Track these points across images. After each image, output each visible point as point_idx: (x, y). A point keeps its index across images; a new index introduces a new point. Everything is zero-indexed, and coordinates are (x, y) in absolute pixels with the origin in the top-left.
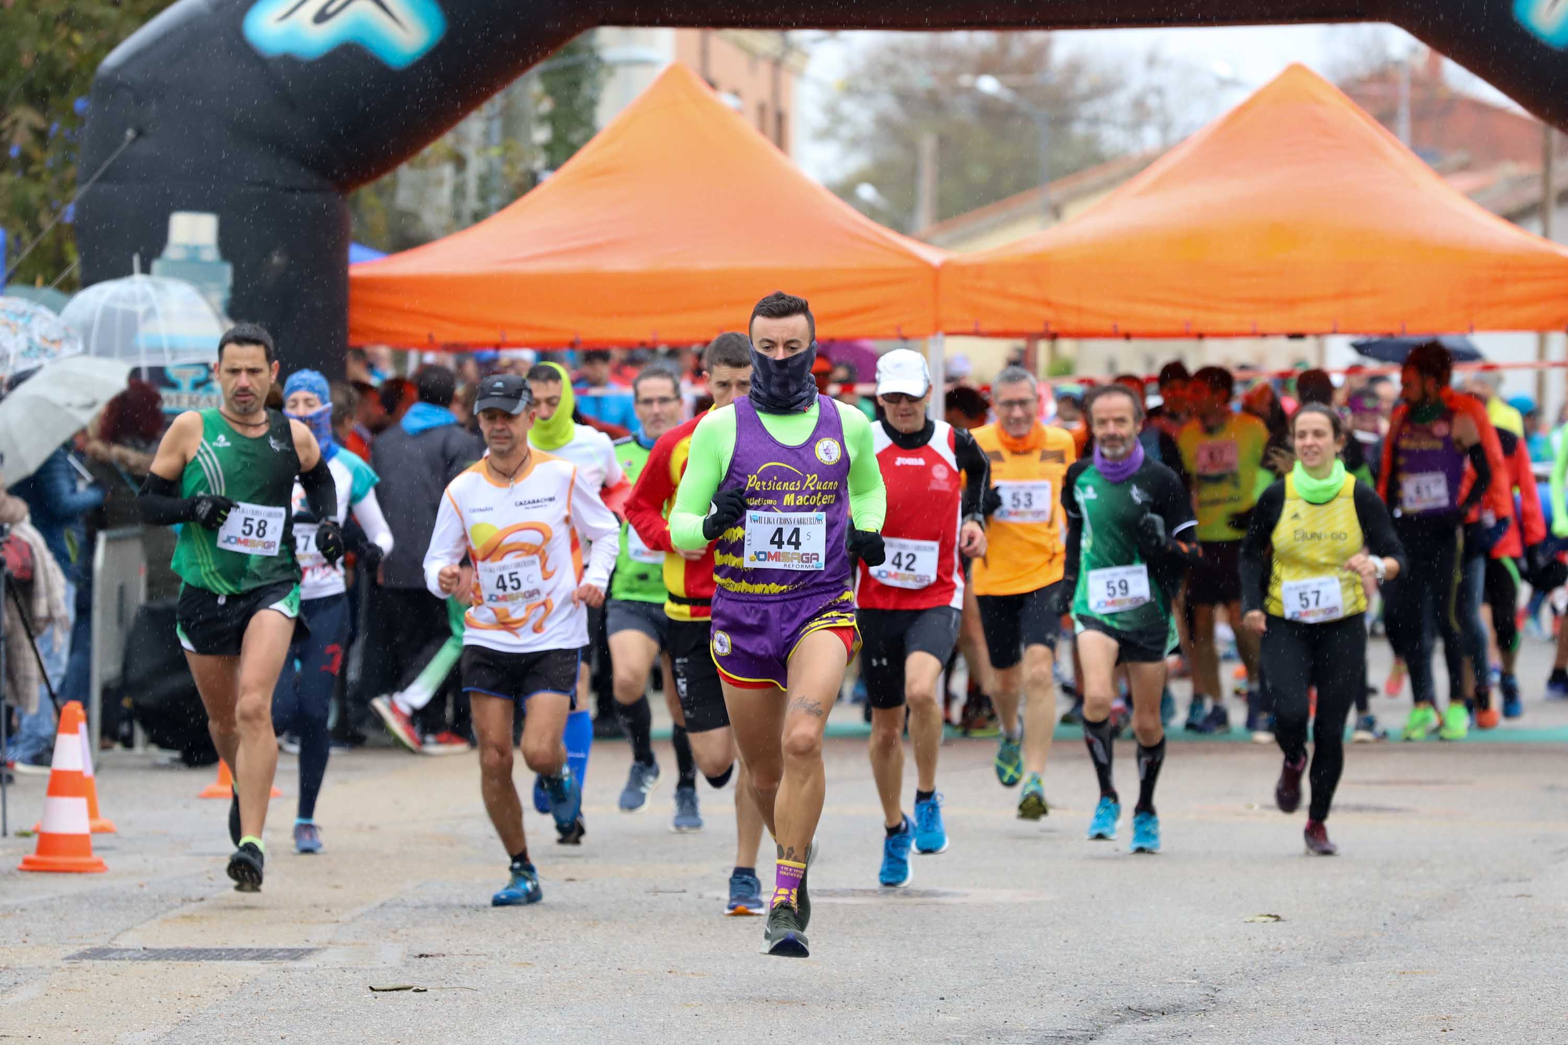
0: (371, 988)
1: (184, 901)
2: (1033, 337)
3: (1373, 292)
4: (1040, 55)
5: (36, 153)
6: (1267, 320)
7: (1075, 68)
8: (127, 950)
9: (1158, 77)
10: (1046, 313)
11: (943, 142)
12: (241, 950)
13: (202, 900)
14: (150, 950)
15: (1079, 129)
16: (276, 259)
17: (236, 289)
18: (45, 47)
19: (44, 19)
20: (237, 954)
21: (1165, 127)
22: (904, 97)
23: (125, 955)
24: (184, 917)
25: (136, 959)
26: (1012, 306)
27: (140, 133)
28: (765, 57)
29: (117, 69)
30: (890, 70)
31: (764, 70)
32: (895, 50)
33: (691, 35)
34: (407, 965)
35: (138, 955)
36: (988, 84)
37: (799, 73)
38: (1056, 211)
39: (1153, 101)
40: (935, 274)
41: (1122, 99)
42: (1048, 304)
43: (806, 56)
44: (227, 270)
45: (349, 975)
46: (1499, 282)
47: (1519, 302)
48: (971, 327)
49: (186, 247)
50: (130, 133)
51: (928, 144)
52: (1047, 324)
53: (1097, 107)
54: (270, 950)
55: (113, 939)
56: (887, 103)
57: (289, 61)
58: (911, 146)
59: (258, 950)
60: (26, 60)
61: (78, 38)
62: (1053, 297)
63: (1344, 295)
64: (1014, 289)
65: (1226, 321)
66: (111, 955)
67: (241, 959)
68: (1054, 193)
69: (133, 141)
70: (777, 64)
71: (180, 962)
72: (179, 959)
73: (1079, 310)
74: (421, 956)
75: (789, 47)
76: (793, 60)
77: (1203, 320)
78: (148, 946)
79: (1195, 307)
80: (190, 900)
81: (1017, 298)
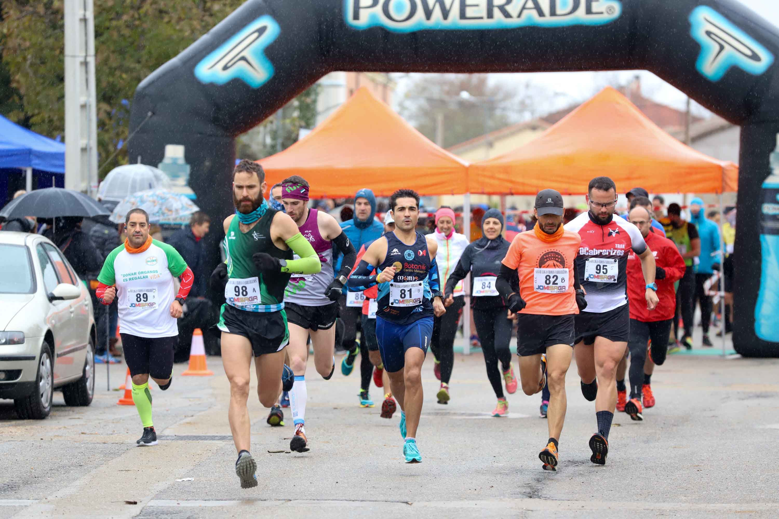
0: (269, 452)
1: (185, 416)
2: (503, 195)
3: (639, 178)
4: (483, 82)
5: (107, 121)
7: (498, 89)
8: (169, 436)
9: (530, 92)
10: (510, 185)
11: (446, 118)
12: (213, 436)
13: (192, 416)
14: (178, 436)
15: (498, 113)
17: (191, 175)
18: (111, 79)
19: (110, 68)
20: (213, 438)
21: (533, 112)
22: (430, 100)
23: (168, 438)
24: (187, 423)
25: (173, 440)
26: (496, 182)
27: (154, 113)
28: (380, 84)
29: (145, 88)
30: (424, 89)
31: (380, 89)
32: (426, 81)
33: (352, 75)
34: (280, 442)
35: (173, 438)
36: (465, 95)
37: (393, 90)
38: (490, 145)
39: (528, 101)
40: (466, 170)
41: (517, 100)
42: (511, 182)
43: (396, 83)
44: (188, 168)
45: (258, 446)
46: (689, 174)
47: (696, 182)
48: (480, 191)
49: (172, 158)
51: (440, 118)
52: (510, 189)
53: (507, 104)
54: (225, 436)
55: (162, 432)
56: (423, 102)
57: (212, 85)
58: (434, 120)
59: (220, 436)
61: (124, 76)
62: (513, 179)
63: (628, 179)
64: (498, 176)
65: (581, 189)
66: (163, 438)
67: (214, 440)
68: (491, 137)
69: (151, 117)
70: (385, 86)
71: (191, 441)
72: (190, 440)
73: (523, 184)
74: (285, 439)
75: (390, 80)
76: (391, 85)
77: (573, 188)
78: (176, 434)
79: (569, 183)
80: (188, 416)
81: (499, 179)
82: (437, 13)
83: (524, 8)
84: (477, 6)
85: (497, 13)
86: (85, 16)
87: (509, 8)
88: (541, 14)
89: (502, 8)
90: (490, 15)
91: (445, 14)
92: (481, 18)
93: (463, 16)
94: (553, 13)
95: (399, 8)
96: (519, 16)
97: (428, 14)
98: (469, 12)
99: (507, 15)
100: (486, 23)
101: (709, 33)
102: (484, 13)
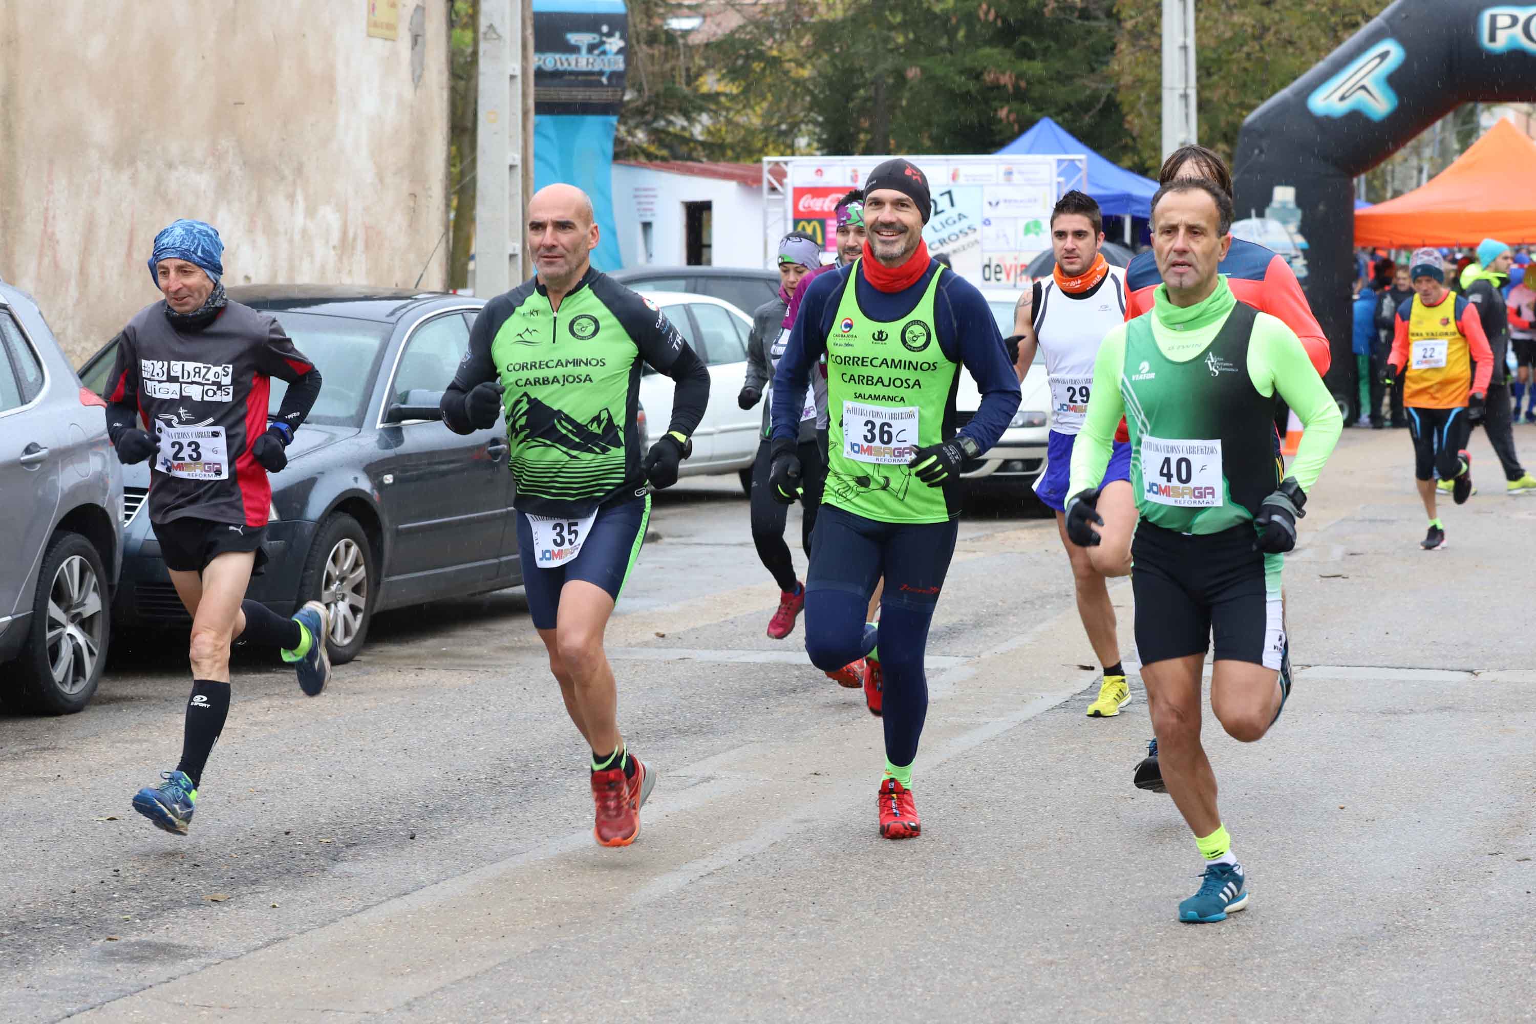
16: (1321, 207)
17: (1303, 221)
44: (1299, 213)
49: (1279, 204)
50: (1256, 151)
57: (1327, 118)
86: (1185, 43)
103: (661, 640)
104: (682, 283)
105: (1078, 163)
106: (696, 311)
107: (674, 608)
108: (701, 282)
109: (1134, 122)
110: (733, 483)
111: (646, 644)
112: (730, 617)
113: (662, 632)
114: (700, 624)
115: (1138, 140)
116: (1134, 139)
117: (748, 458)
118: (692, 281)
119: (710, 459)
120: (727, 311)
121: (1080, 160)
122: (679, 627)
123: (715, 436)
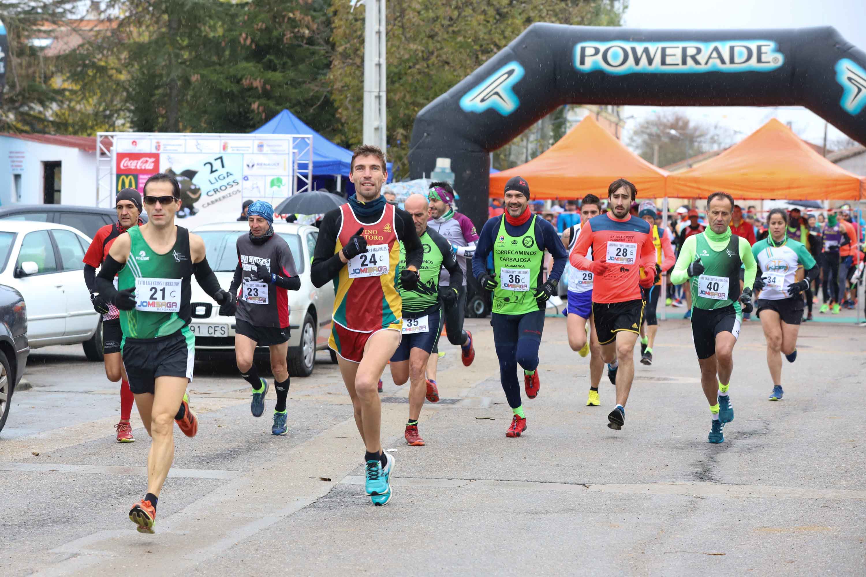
0: (476, 418)
3: (797, 187)
5: (404, 142)
6: (764, 195)
9: (718, 132)
10: (699, 191)
11: (661, 147)
15: (696, 144)
16: (468, 172)
17: (456, 180)
18: (407, 112)
19: (407, 104)
22: (650, 135)
26: (689, 189)
27: (429, 134)
28: (614, 122)
30: (647, 128)
31: (613, 126)
34: (490, 407)
36: (673, 132)
37: (623, 127)
39: (716, 138)
40: (665, 179)
41: (708, 137)
42: (699, 189)
43: (625, 122)
44: (453, 175)
45: (470, 411)
46: (835, 185)
47: (840, 191)
48: (676, 195)
49: (441, 168)
50: (425, 134)
51: (656, 147)
52: (699, 194)
53: (702, 139)
56: (646, 137)
57: (472, 113)
58: (652, 149)
60: (402, 115)
62: (700, 187)
63: (789, 188)
64: (689, 184)
65: (753, 195)
68: (690, 161)
69: (426, 137)
70: (617, 124)
74: (495, 404)
76: (621, 124)
77: (746, 194)
79: (743, 190)
81: (690, 187)
82: (644, 61)
83: (710, 57)
84: (675, 55)
85: (689, 61)
86: (379, 62)
87: (698, 57)
88: (723, 62)
89: (693, 58)
90: (684, 62)
91: (650, 61)
92: (678, 65)
93: (663, 63)
94: (732, 61)
95: (615, 56)
96: (706, 63)
97: (637, 61)
98: (668, 60)
99: (697, 62)
100: (681, 68)
101: (850, 79)
102: (680, 61)
103: (36, 457)
104: (45, 215)
105: (307, 140)
106: (56, 235)
107: (43, 435)
108: (57, 215)
109: (343, 114)
110: (79, 350)
111: (26, 460)
112: (82, 442)
113: (37, 452)
114: (62, 447)
115: (345, 125)
116: (343, 125)
117: (89, 334)
118: (51, 215)
119: (64, 334)
120: (76, 235)
121: (308, 138)
122: (48, 449)
123: (67, 319)
